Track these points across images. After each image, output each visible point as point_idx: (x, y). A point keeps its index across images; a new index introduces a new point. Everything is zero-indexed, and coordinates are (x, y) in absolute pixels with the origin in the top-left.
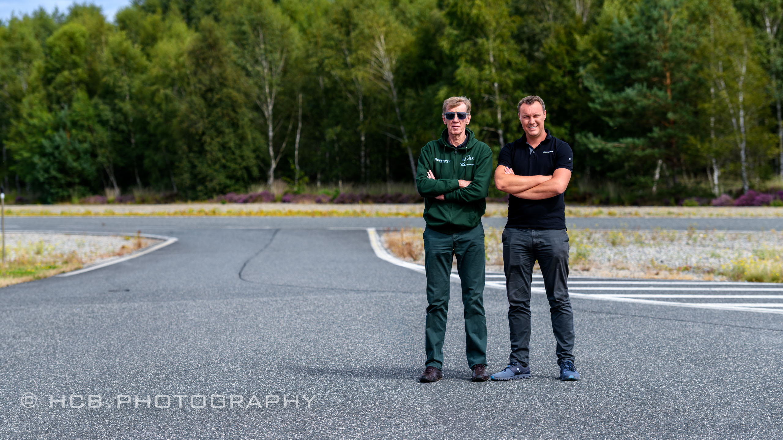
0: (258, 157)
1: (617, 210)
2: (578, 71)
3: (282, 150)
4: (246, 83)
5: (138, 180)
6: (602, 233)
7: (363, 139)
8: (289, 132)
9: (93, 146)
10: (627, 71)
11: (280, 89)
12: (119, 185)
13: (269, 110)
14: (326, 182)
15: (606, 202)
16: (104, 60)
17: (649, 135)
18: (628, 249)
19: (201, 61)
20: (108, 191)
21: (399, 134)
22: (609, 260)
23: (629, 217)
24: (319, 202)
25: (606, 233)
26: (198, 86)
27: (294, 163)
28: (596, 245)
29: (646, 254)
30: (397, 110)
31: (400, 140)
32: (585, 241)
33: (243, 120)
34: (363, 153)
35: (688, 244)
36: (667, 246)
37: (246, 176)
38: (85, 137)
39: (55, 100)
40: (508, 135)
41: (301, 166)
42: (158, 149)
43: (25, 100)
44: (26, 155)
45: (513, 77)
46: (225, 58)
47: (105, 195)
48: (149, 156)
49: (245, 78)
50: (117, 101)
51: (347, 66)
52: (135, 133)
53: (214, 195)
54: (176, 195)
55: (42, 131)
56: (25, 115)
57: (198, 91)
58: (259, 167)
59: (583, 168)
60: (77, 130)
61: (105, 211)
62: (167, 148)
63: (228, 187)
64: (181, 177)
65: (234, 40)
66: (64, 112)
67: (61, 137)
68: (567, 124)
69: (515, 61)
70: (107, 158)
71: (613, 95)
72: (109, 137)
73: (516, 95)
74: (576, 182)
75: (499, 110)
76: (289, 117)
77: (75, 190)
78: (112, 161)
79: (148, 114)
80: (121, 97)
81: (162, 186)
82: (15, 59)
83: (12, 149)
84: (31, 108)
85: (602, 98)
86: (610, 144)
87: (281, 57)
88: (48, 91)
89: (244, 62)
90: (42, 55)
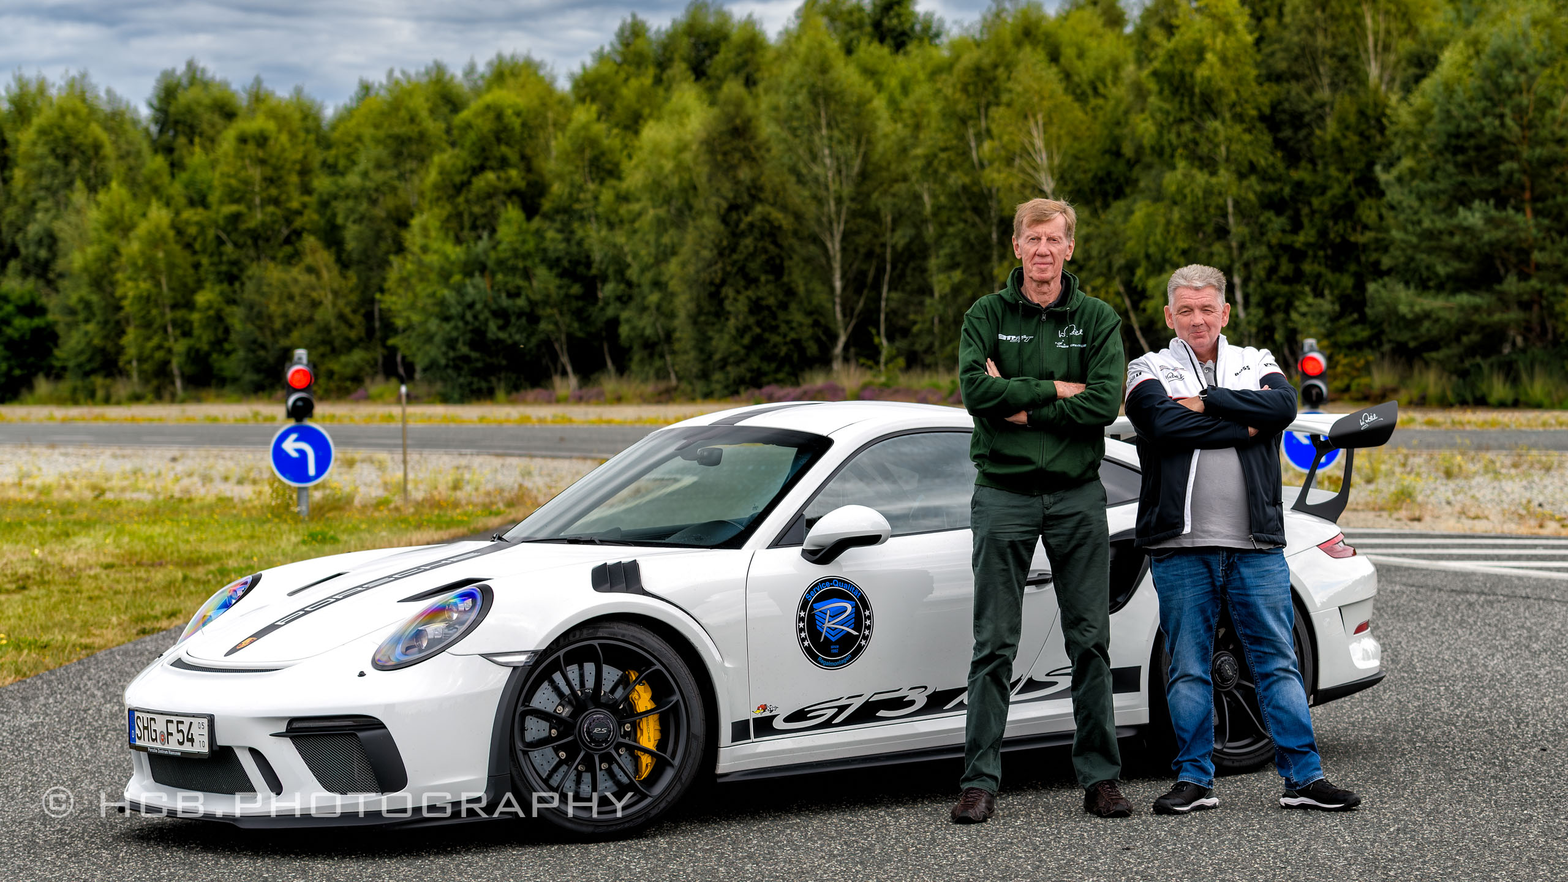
0: (816, 324)
1: (1438, 416)
2: (1373, 178)
3: (857, 312)
4: (798, 196)
5: (609, 363)
6: (1424, 456)
8: (869, 281)
9: (532, 304)
10: (1460, 178)
11: (853, 206)
12: (576, 371)
13: (835, 242)
14: (931, 368)
15: (1421, 402)
16: (555, 153)
17: (1497, 287)
19: (719, 158)
20: (557, 380)
25: (1432, 458)
26: (714, 200)
27: (878, 334)
33: (791, 258)
37: (795, 356)
38: (519, 288)
39: (467, 222)
40: (1252, 285)
41: (890, 338)
42: (644, 309)
43: (416, 222)
44: (416, 318)
45: (1258, 188)
46: (763, 152)
47: (553, 387)
48: (628, 321)
49: (797, 187)
50: (576, 225)
51: (973, 166)
52: (604, 279)
53: (742, 389)
54: (676, 389)
55: (445, 276)
56: (416, 249)
57: (713, 207)
58: (818, 340)
59: (1380, 344)
60: (505, 275)
61: (555, 416)
62: (658, 307)
63: (765, 374)
64: (685, 357)
65: (777, 121)
66: (483, 245)
67: (478, 287)
68: (1353, 267)
69: (1263, 162)
70: (556, 324)
71: (1436, 218)
72: (560, 287)
73: (1262, 219)
74: (1367, 369)
75: (1234, 244)
76: (869, 255)
77: (499, 380)
78: (564, 328)
79: (626, 249)
80: (582, 218)
81: (652, 373)
82: (398, 155)
83: (393, 307)
84: (426, 237)
85: (1420, 222)
86: (1432, 304)
87: (857, 151)
88: (456, 207)
89: (794, 159)
90: (447, 145)
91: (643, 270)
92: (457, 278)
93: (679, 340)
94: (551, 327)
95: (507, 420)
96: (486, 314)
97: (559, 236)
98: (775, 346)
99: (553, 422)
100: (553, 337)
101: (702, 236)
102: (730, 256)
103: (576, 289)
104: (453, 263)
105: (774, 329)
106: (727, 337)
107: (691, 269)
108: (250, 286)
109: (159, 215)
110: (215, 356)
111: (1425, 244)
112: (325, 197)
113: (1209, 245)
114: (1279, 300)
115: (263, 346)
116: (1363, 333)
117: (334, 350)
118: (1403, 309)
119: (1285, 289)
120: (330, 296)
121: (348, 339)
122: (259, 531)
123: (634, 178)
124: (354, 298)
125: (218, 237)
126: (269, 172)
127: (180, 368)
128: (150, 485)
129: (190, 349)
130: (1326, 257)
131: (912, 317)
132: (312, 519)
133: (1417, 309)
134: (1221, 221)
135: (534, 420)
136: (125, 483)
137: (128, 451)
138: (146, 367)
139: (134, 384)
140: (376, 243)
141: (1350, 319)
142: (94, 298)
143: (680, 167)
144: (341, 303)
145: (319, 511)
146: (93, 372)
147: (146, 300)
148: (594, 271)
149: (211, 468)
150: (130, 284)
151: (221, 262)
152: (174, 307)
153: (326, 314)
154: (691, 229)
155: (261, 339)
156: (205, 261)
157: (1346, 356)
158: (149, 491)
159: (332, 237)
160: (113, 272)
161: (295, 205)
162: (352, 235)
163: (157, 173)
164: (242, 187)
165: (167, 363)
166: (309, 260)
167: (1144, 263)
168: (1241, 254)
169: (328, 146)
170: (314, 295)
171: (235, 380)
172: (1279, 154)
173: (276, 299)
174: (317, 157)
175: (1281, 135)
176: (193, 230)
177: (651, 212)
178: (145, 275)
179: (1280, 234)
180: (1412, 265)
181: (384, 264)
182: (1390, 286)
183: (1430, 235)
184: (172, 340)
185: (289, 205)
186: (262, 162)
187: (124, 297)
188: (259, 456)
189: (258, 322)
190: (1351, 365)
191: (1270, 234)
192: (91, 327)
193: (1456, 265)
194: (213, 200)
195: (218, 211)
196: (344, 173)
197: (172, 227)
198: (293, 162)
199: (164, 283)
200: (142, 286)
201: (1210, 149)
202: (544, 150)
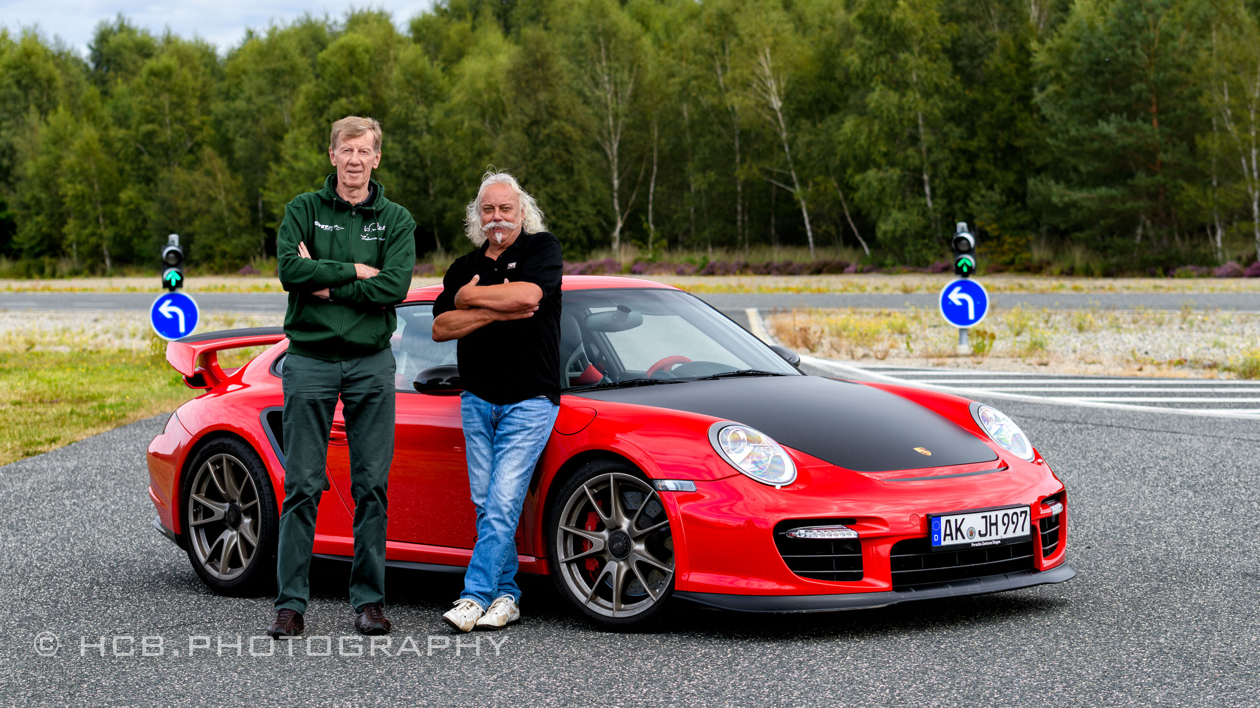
0: (599, 213)
1: (1084, 283)
2: (1031, 97)
3: (630, 203)
4: (583, 113)
5: (439, 245)
6: (1064, 314)
7: (739, 188)
8: (640, 179)
10: (1100, 96)
11: (627, 120)
13: (613, 149)
14: (689, 248)
15: (1070, 273)
16: (393, 83)
17: (1130, 182)
18: (1099, 335)
19: (523, 84)
21: (789, 182)
22: (1074, 351)
23: (1101, 292)
24: (681, 273)
25: (1069, 315)
26: (518, 117)
27: (647, 221)
28: (1057, 330)
29: (1123, 342)
30: (787, 149)
31: (790, 189)
32: (1042, 325)
33: (579, 162)
34: (739, 208)
35: (1181, 328)
36: (1153, 332)
37: (584, 238)
40: (937, 181)
41: (656, 224)
43: (288, 137)
45: (941, 105)
46: (557, 80)
49: (582, 107)
50: (411, 138)
51: (719, 89)
52: (434, 177)
56: (287, 157)
57: (519, 123)
58: (600, 225)
59: (1039, 226)
65: (567, 56)
68: (1017, 166)
69: (945, 84)
71: (1081, 127)
73: (946, 129)
74: (1027, 247)
75: (924, 149)
76: (640, 159)
79: (450, 151)
80: (416, 132)
82: (275, 84)
83: (271, 201)
84: (297, 147)
85: (1067, 131)
86: (1078, 195)
87: (630, 77)
88: (319, 125)
89: (581, 84)
90: (312, 76)
97: (396, 146)
98: (568, 232)
101: (510, 146)
102: (531, 160)
103: (412, 186)
104: (316, 168)
108: (161, 186)
109: (89, 132)
110: (135, 240)
111: (1072, 148)
112: (220, 117)
113: (905, 150)
114: (958, 193)
116: (1025, 218)
117: (226, 235)
118: (1055, 199)
119: (964, 183)
120: (223, 193)
121: (238, 227)
122: (139, 376)
123: (457, 99)
124: (242, 195)
125: (137, 149)
126: (175, 99)
127: (109, 249)
128: (72, 340)
129: (116, 235)
130: (996, 158)
131: (673, 206)
133: (1066, 199)
134: (914, 131)
136: (54, 339)
137: (62, 314)
138: (82, 249)
139: (75, 262)
140: (259, 153)
141: (1014, 207)
142: (44, 196)
144: (231, 197)
146: (42, 253)
147: (80, 198)
148: (426, 173)
149: (123, 326)
150: (70, 186)
151: (139, 168)
152: (104, 203)
153: (220, 207)
154: (501, 138)
156: (128, 167)
157: (1011, 236)
158: (70, 345)
159: (224, 147)
160: (56, 176)
161: (196, 122)
162: (240, 146)
163: (92, 99)
164: (154, 110)
165: (98, 246)
166: (207, 166)
167: (853, 163)
168: (928, 157)
169: (222, 79)
170: (211, 192)
172: (958, 78)
173: (182, 195)
174: (216, 86)
175: (959, 64)
176: (118, 145)
178: (80, 178)
179: (959, 141)
180: (1061, 165)
181: (267, 168)
182: (1045, 180)
183: (1076, 141)
184: (102, 228)
185: (191, 123)
186: (170, 91)
187: (65, 196)
189: (169, 214)
190: (1016, 244)
191: (951, 140)
192: (41, 218)
193: (1096, 164)
194: (133, 122)
195: (137, 130)
196: (234, 99)
197: (100, 140)
198: (194, 90)
199: (96, 186)
200: (79, 187)
201: (902, 75)
202: (386, 80)
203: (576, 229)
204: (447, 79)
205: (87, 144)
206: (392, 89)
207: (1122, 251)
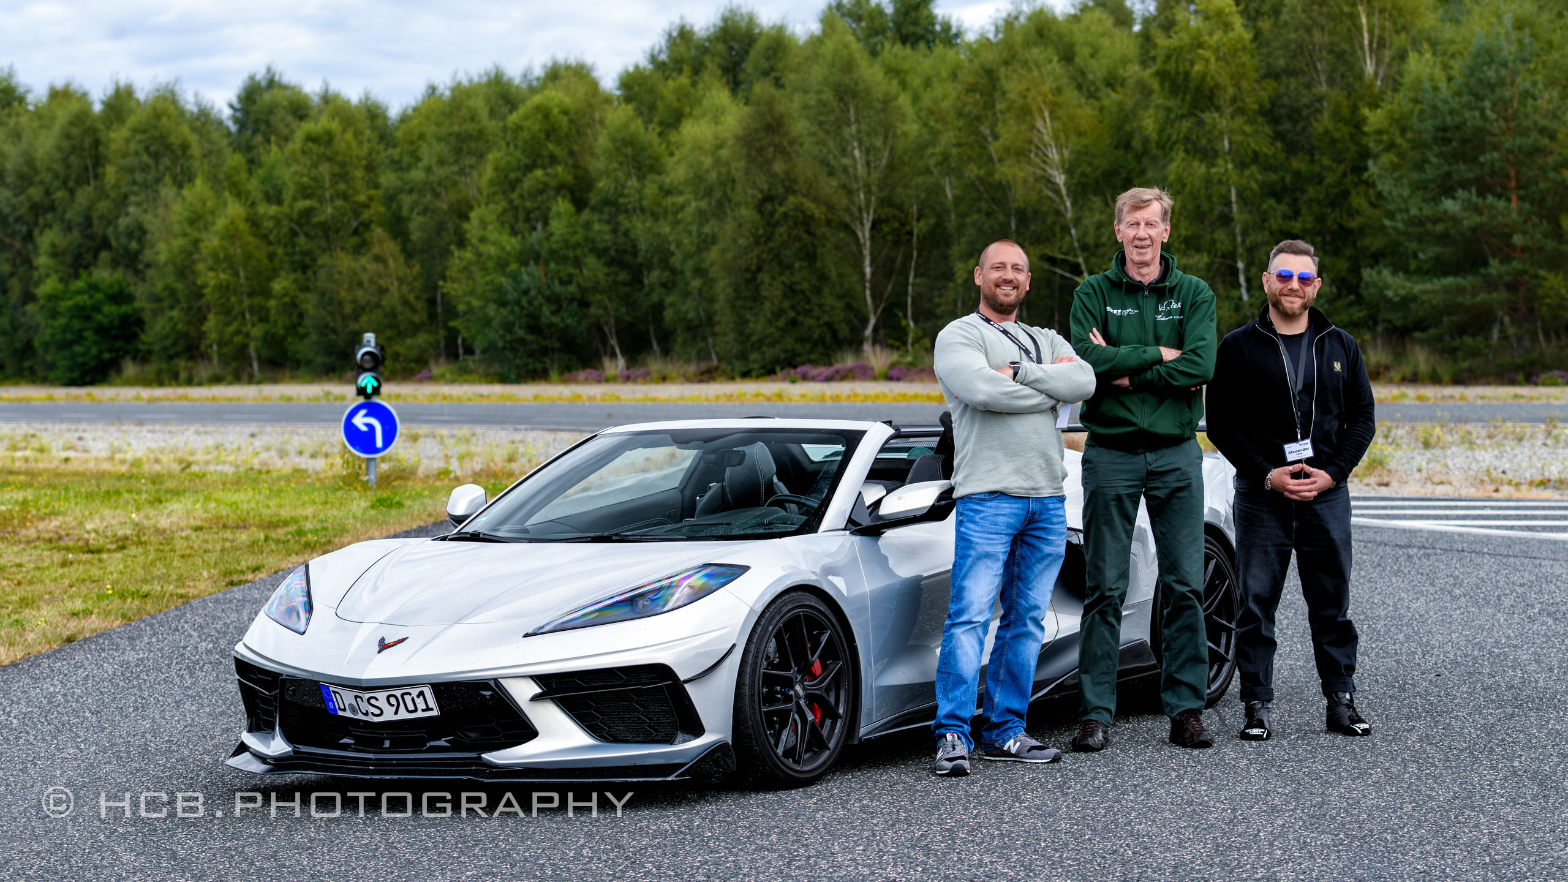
0: (849, 306)
1: (1430, 392)
2: (1366, 169)
3: (885, 296)
4: (829, 186)
5: (655, 344)
6: (1410, 427)
8: (897, 266)
9: (583, 290)
10: (1446, 168)
12: (624, 352)
13: (864, 230)
15: (1413, 379)
16: (599, 151)
17: (1483, 270)
18: (1449, 452)
19: (754, 153)
20: (607, 362)
21: (1076, 270)
23: (1451, 402)
25: (1413, 429)
26: (750, 191)
27: (905, 316)
28: (1399, 446)
29: (1477, 461)
30: (1073, 231)
33: (824, 246)
36: (1512, 449)
37: (828, 338)
38: (570, 275)
39: (521, 216)
40: (1253, 270)
41: (916, 321)
42: (687, 294)
43: (474, 215)
44: (476, 303)
45: (1260, 177)
46: (796, 147)
47: (603, 368)
48: (672, 305)
49: (826, 178)
50: (621, 218)
51: (990, 158)
52: (650, 268)
53: (778, 369)
54: (717, 369)
55: (502, 265)
56: (474, 241)
57: (749, 199)
58: (849, 322)
59: (1376, 323)
60: (557, 264)
61: (604, 395)
62: (700, 291)
63: (799, 355)
64: (726, 339)
65: (808, 117)
66: (535, 237)
67: (532, 275)
68: (1349, 251)
69: (1264, 152)
70: (605, 308)
71: (1424, 206)
72: (608, 275)
73: (1265, 206)
75: (1238, 230)
76: (897, 242)
77: (553, 361)
78: (612, 313)
79: (671, 238)
80: (626, 211)
81: (694, 353)
82: (458, 151)
83: (453, 293)
84: (485, 229)
85: (1407, 211)
86: (1419, 287)
87: (885, 143)
88: (511, 202)
89: (825, 151)
90: (503, 143)
91: (687, 257)
92: (513, 266)
93: (719, 323)
94: (601, 311)
95: (560, 398)
96: (540, 299)
97: (606, 228)
98: (809, 329)
99: (603, 400)
100: (602, 321)
101: (740, 226)
102: (766, 243)
103: (623, 276)
104: (509, 254)
105: (808, 313)
106: (762, 320)
107: (729, 255)
108: (322, 274)
109: (235, 209)
110: (290, 339)
111: (1413, 230)
112: (391, 192)
113: (1212, 232)
115: (334, 331)
116: (1358, 313)
117: (399, 334)
118: (1390, 292)
120: (396, 283)
121: (413, 323)
122: (331, 498)
123: (677, 172)
124: (417, 285)
125: (292, 230)
126: (337, 170)
127: (257, 350)
128: (232, 458)
129: (266, 333)
130: (1324, 243)
131: (937, 300)
132: (379, 487)
133: (1404, 292)
134: (1226, 209)
135: (585, 398)
136: (209, 457)
137: (211, 428)
138: (225, 350)
139: (216, 366)
140: (439, 234)
141: (1346, 301)
142: (179, 286)
143: (717, 162)
144: (405, 289)
145: (385, 480)
146: (177, 355)
147: (224, 289)
148: (640, 259)
149: (287, 443)
150: (211, 274)
151: (294, 253)
152: (251, 295)
153: (392, 299)
154: (729, 219)
155: (332, 324)
156: (280, 251)
158: (231, 464)
159: (397, 227)
160: (194, 262)
161: (362, 198)
162: (417, 228)
163: (236, 170)
164: (313, 184)
165: (245, 347)
166: (376, 250)
168: (1243, 241)
169: (395, 146)
170: (382, 282)
171: (308, 363)
172: (1279, 145)
173: (346, 286)
174: (385, 154)
175: (1279, 128)
176: (268, 224)
177: (694, 204)
178: (224, 265)
179: (1280, 221)
180: (1399, 250)
181: (446, 253)
182: (1382, 270)
183: (1419, 222)
184: (249, 325)
185: (356, 198)
186: (330, 159)
187: (204, 286)
188: (330, 432)
189: (330, 308)
191: (1271, 221)
192: (175, 313)
193: (1441, 250)
194: (287, 197)
195: (291, 207)
196: (408, 169)
197: (247, 220)
198: (359, 158)
199: (242, 273)
200: (222, 276)
201: (1209, 141)
202: (591, 148)
203: (819, 326)
204: (663, 146)
205: (232, 223)
206: (598, 158)
207: (1473, 353)
